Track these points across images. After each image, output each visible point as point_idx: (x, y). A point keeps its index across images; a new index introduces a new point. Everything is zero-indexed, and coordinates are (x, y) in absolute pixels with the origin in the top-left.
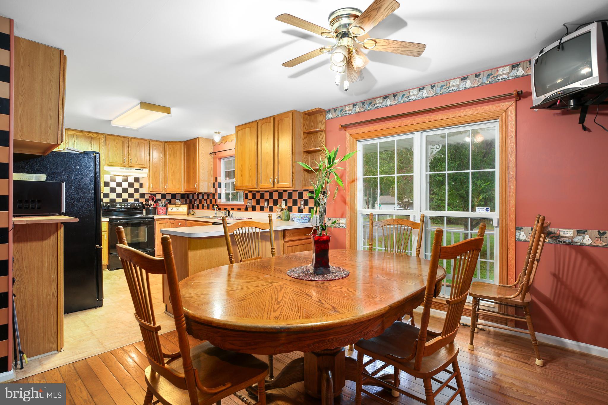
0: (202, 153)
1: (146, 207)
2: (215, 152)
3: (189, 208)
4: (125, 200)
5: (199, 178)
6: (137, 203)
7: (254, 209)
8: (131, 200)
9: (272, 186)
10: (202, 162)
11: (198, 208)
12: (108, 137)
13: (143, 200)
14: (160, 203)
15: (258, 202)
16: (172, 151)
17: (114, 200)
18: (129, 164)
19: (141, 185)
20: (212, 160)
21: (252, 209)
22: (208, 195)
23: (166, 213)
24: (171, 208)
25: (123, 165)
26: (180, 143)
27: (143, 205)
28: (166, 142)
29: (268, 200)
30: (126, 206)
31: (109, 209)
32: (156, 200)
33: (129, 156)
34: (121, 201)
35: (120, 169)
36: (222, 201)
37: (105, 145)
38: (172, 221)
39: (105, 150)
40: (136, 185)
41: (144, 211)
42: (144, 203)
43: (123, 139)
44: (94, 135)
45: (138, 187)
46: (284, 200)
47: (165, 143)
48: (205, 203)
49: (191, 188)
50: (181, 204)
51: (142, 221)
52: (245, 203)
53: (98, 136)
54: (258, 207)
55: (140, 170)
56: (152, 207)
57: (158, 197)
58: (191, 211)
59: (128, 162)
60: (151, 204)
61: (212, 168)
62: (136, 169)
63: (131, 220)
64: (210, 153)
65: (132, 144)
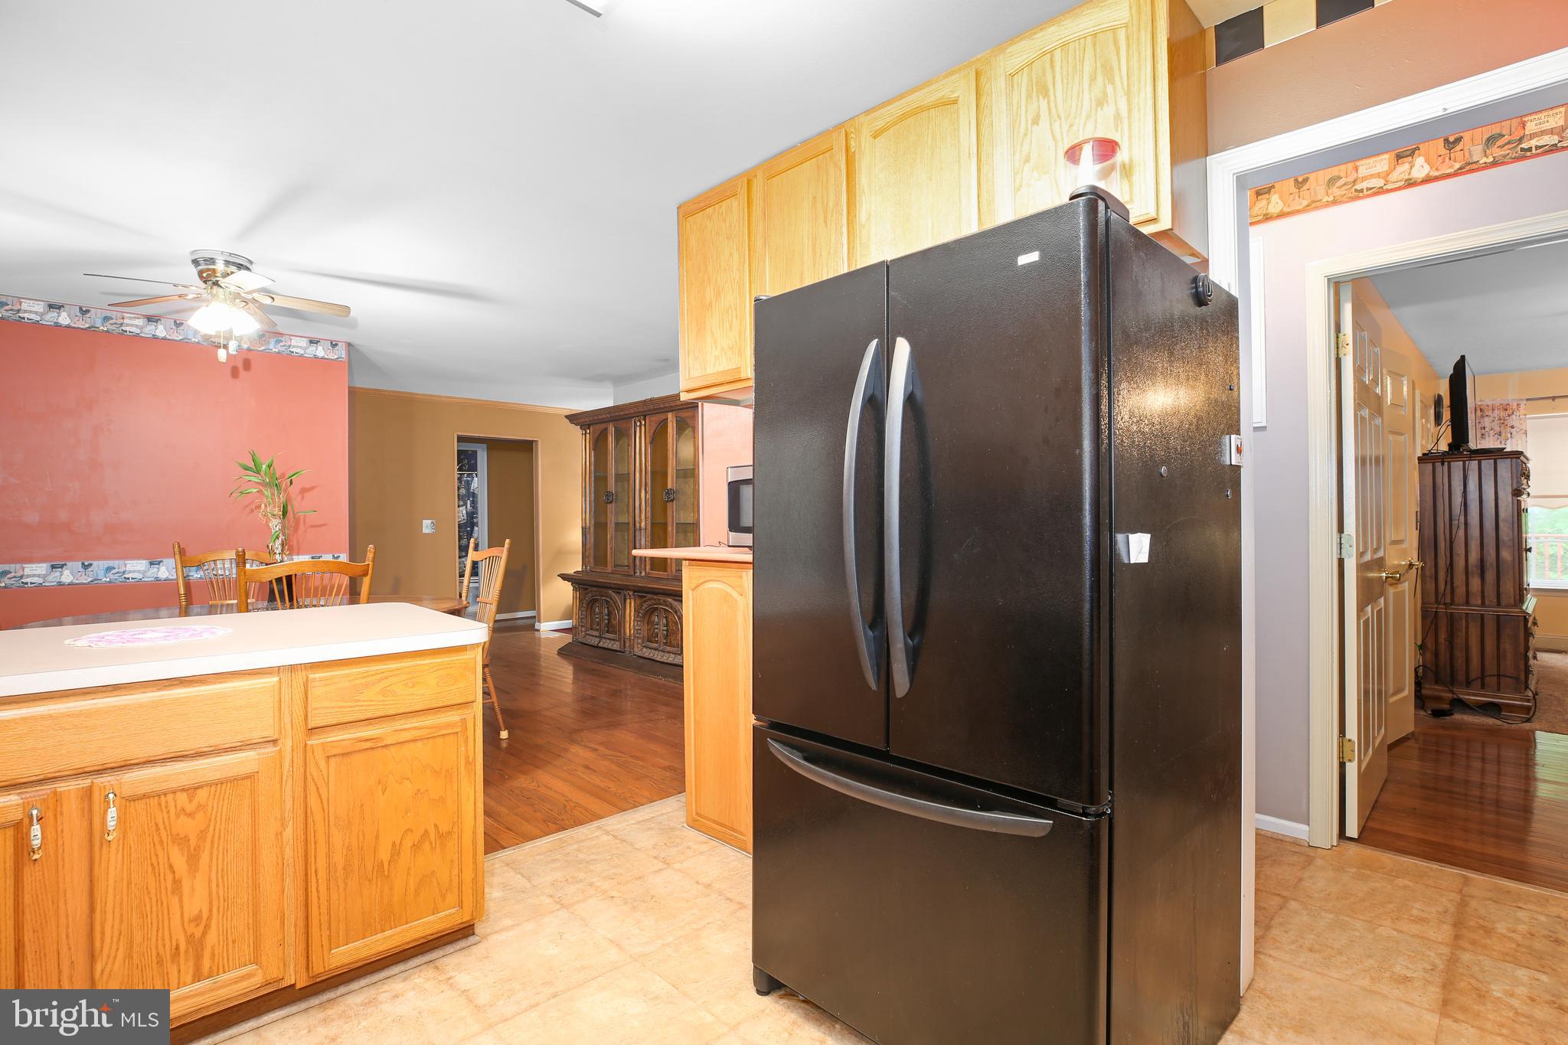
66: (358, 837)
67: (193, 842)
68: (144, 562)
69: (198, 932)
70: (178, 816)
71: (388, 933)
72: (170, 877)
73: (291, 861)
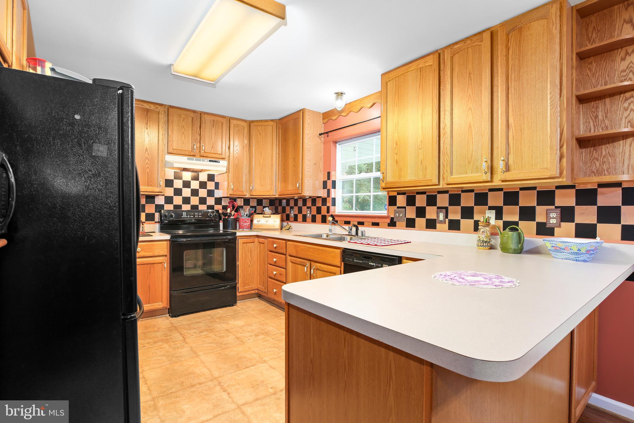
0: (308, 134)
1: (223, 217)
2: (327, 133)
3: (282, 221)
4: (195, 207)
5: (304, 173)
6: (212, 212)
7: (411, 224)
8: (203, 207)
9: (487, 177)
10: (309, 147)
11: (296, 219)
12: (171, 110)
13: (218, 207)
14: (242, 211)
15: (421, 212)
16: (260, 134)
17: (179, 207)
18: (200, 152)
19: (217, 186)
20: (322, 145)
21: (404, 223)
22: (314, 200)
23: (251, 227)
24: (258, 220)
25: (192, 154)
26: (272, 123)
27: (219, 214)
28: (253, 122)
29: (446, 209)
30: (196, 217)
31: (173, 221)
32: (237, 208)
33: (200, 140)
34: (190, 209)
35: (188, 159)
36: (339, 209)
37: (166, 122)
38: (261, 240)
39: (167, 130)
40: (211, 186)
41: (221, 224)
42: (220, 212)
43: (192, 115)
44: (150, 107)
45: (213, 188)
46: (491, 208)
47: (250, 123)
48: (309, 212)
49: (290, 189)
50: (272, 214)
51: (219, 239)
52: (388, 213)
53: (157, 108)
54: (421, 222)
55: (216, 161)
56: (232, 217)
57: (240, 202)
58: (285, 224)
59: (199, 149)
60: (230, 213)
61: (322, 158)
62: (210, 161)
63: (203, 238)
64: (320, 134)
65: (205, 122)
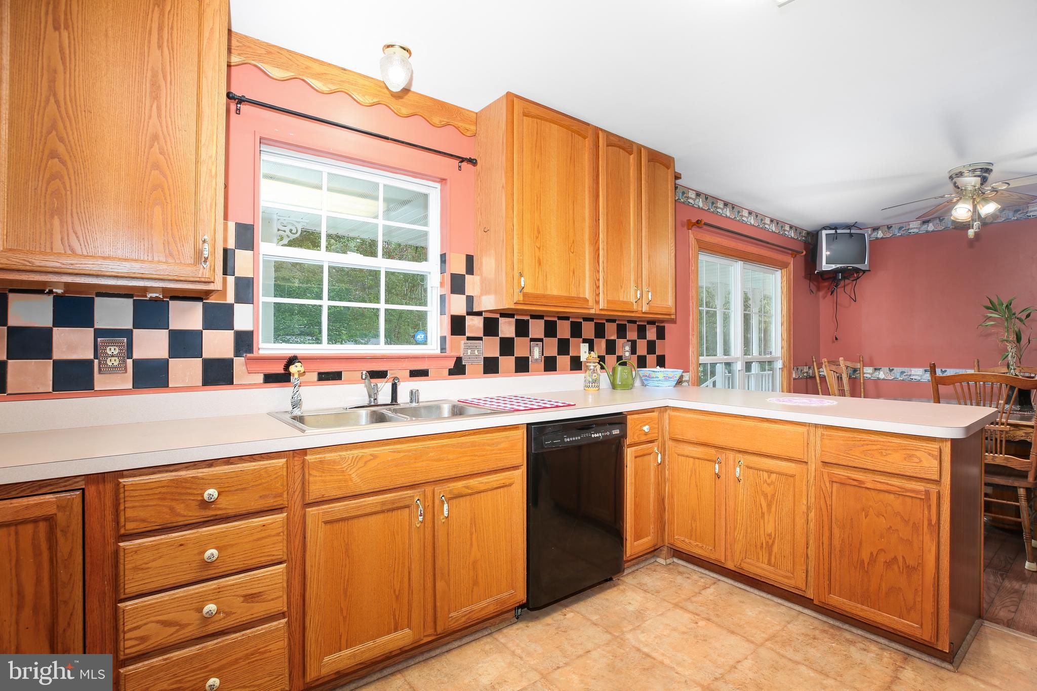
66: (849, 537)
67: (769, 497)
68: (921, 369)
69: (770, 542)
70: (764, 483)
71: (865, 608)
72: (760, 510)
73: (813, 531)
